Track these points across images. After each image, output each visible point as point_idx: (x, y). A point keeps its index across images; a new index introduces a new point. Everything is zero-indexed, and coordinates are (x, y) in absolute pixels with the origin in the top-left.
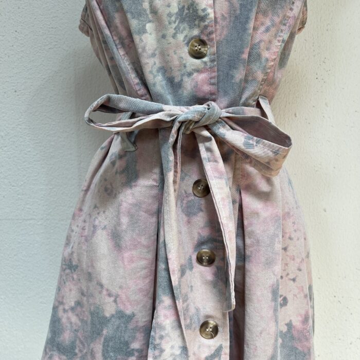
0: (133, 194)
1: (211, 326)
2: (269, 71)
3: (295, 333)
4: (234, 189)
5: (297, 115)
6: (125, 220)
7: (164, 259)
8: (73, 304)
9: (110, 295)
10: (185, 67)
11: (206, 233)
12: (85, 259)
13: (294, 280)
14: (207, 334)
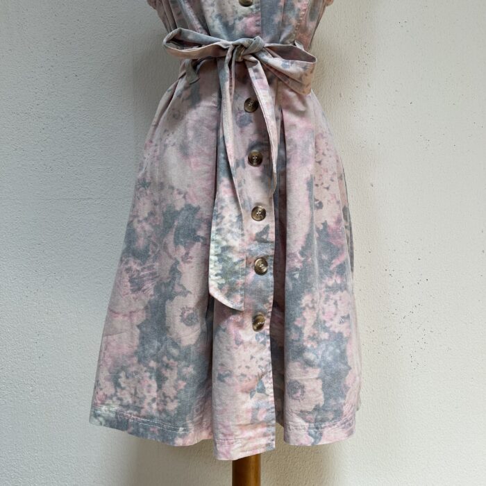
0: (197, 113)
1: (260, 210)
2: (301, 19)
3: (330, 231)
4: (277, 109)
5: (342, 95)
6: (191, 134)
7: (223, 150)
8: (146, 215)
9: (180, 193)
10: (237, 13)
11: (255, 138)
12: (157, 174)
13: (328, 188)
14: (257, 217)
